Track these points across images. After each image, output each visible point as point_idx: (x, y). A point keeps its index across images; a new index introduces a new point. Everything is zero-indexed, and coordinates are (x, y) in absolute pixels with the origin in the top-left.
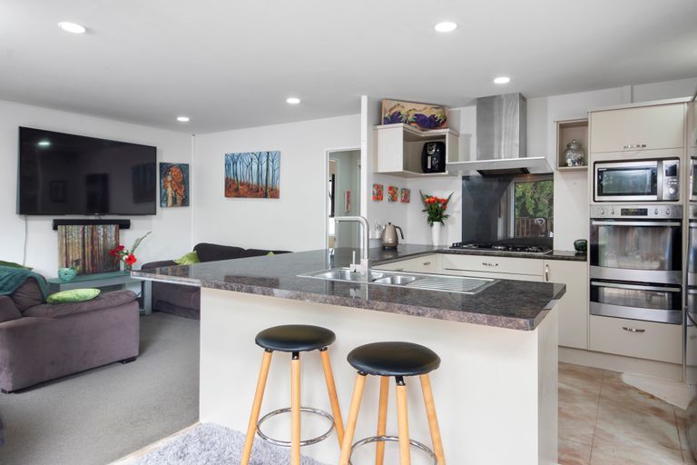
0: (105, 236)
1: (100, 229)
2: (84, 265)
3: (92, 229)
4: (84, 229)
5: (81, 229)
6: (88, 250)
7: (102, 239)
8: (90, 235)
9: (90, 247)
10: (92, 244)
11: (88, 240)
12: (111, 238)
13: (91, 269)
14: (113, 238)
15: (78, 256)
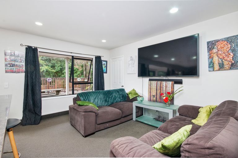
0: (166, 87)
1: (164, 83)
2: (157, 98)
3: (161, 83)
4: (157, 83)
5: (156, 83)
6: (158, 92)
7: (165, 88)
8: (159, 85)
9: (159, 91)
10: (160, 89)
11: (158, 88)
12: (169, 88)
13: (159, 100)
14: (170, 88)
15: (154, 94)
